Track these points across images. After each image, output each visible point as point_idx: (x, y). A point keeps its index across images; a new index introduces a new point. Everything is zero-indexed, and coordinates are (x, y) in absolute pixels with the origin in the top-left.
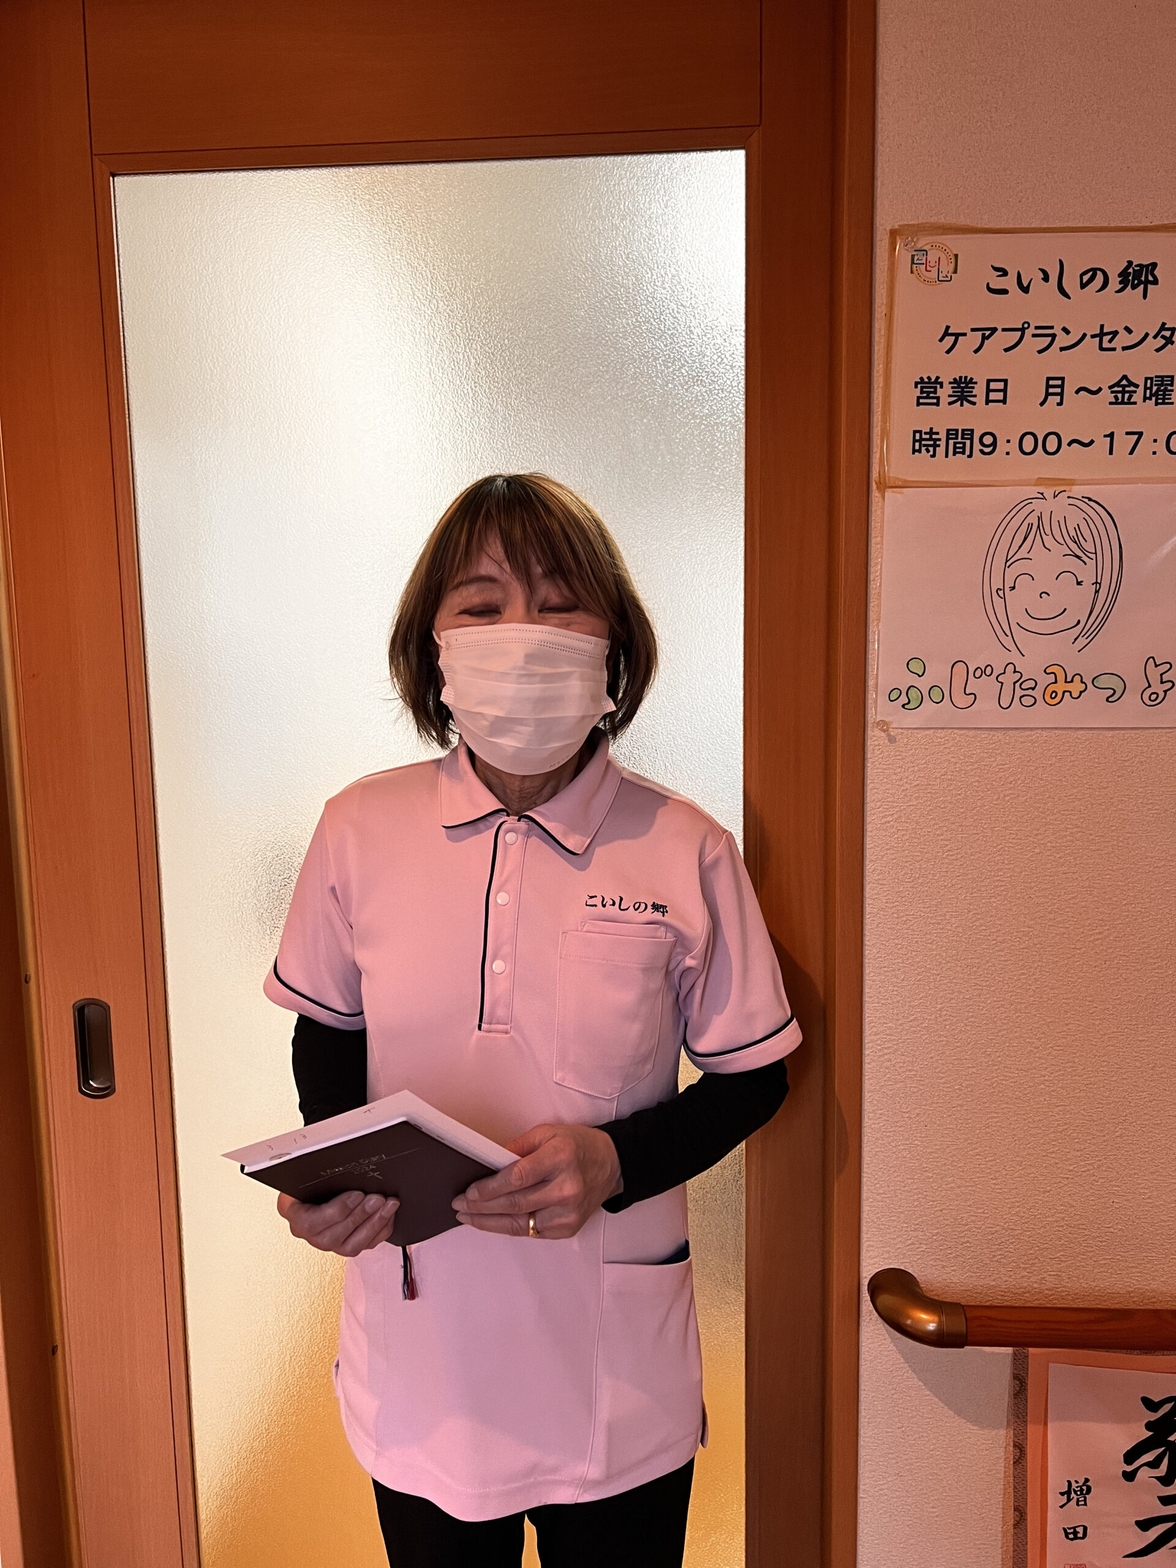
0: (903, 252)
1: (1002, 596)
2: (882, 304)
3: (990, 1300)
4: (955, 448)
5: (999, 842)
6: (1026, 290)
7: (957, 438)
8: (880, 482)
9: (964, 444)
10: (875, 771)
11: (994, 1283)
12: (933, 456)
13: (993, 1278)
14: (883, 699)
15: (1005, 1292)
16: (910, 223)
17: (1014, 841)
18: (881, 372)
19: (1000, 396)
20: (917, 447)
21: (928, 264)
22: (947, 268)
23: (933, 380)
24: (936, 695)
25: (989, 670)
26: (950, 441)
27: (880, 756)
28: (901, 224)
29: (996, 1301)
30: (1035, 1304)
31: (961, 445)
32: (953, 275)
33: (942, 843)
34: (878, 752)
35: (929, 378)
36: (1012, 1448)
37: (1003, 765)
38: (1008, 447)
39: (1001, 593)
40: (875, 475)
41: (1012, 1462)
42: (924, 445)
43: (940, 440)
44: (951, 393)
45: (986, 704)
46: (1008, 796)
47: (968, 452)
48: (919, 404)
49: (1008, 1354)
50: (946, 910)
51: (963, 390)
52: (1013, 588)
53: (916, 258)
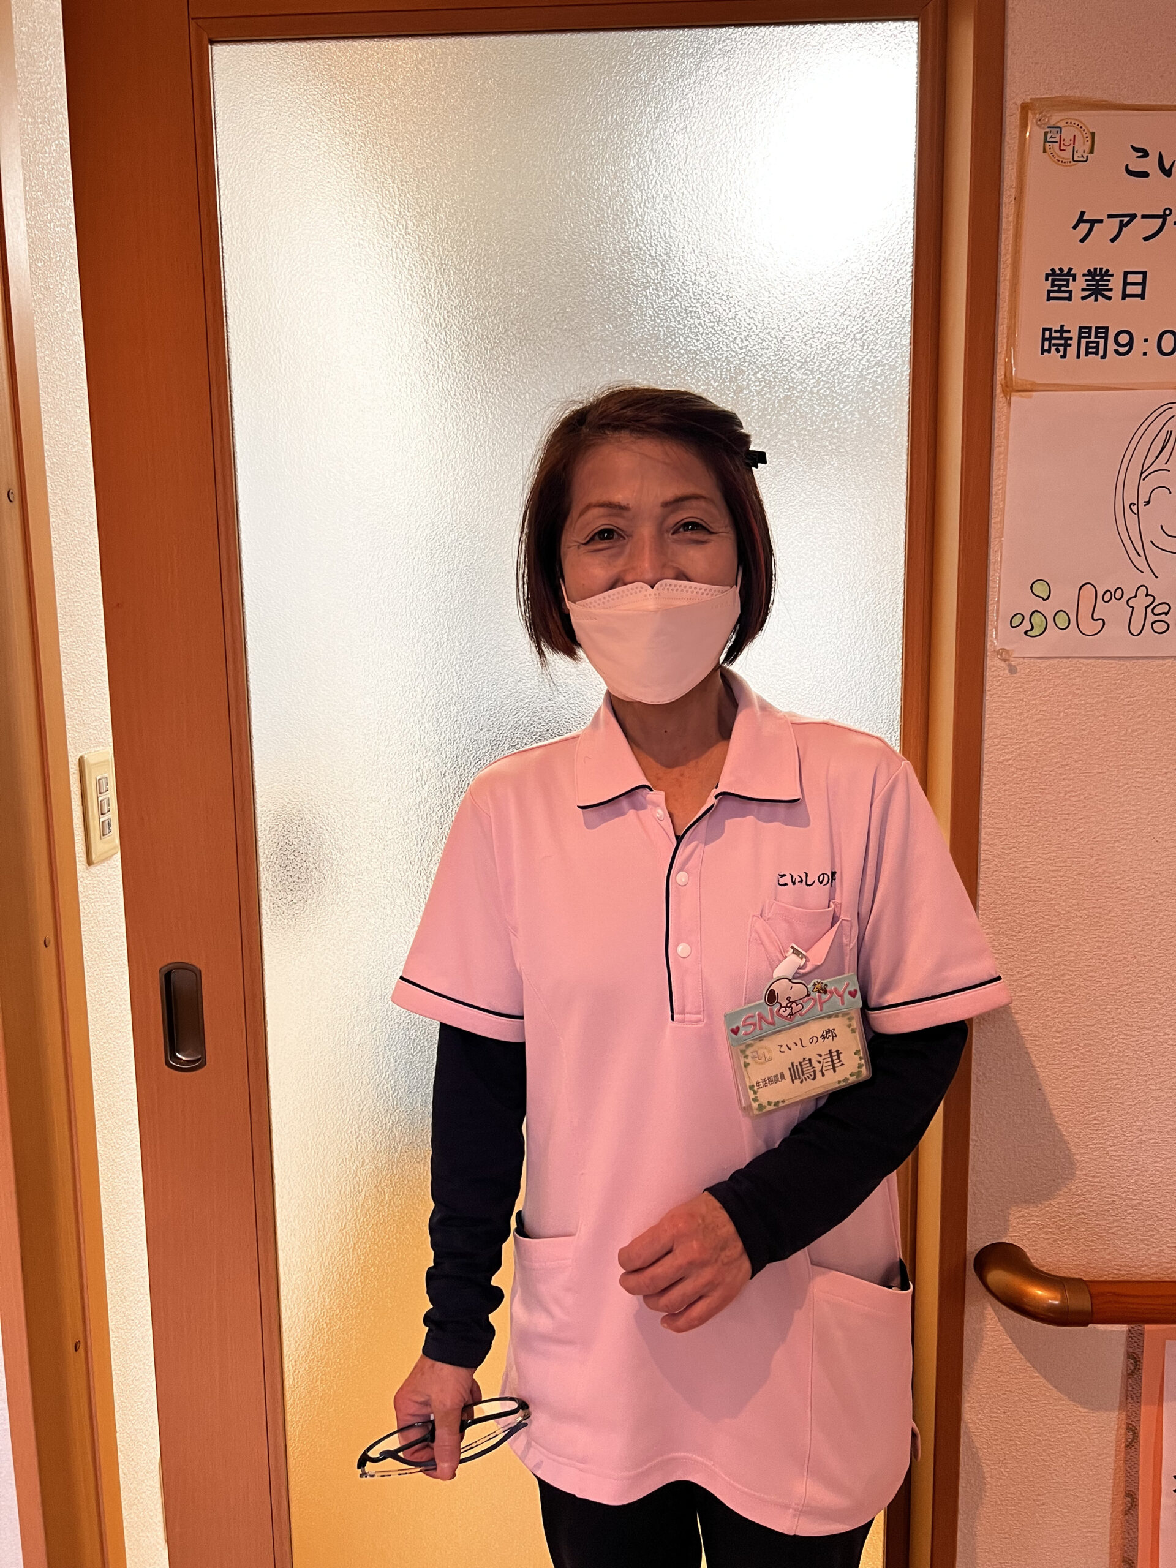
0: (1036, 128)
1: (1136, 512)
2: (1011, 187)
3: (1105, 1275)
4: (1087, 347)
5: (1125, 782)
6: (1168, 173)
7: (1090, 337)
8: (1007, 386)
9: (1098, 343)
10: (994, 704)
11: (1109, 1257)
12: (1064, 356)
13: (1108, 1251)
14: (1004, 626)
15: (1121, 1266)
16: (1043, 97)
17: (1142, 780)
18: (1009, 262)
19: (1138, 290)
20: (1046, 347)
21: (1062, 143)
22: (1082, 147)
23: (1065, 272)
24: (1062, 621)
25: (1119, 594)
26: (1082, 340)
27: (1000, 688)
28: (1034, 96)
29: (1111, 1276)
30: (1154, 1278)
31: (1094, 345)
32: (1089, 155)
33: (1063, 783)
34: (998, 684)
35: (1061, 270)
36: (1123, 1431)
37: (1130, 697)
38: (1145, 347)
39: (1134, 508)
40: (1000, 376)
41: (1123, 1445)
42: (1054, 345)
43: (1071, 338)
44: (1085, 287)
45: (1116, 630)
46: (1136, 731)
47: (1101, 353)
48: (1049, 299)
49: (1123, 1331)
50: (1066, 855)
51: (1097, 284)
52: (1148, 502)
53: (1049, 135)
